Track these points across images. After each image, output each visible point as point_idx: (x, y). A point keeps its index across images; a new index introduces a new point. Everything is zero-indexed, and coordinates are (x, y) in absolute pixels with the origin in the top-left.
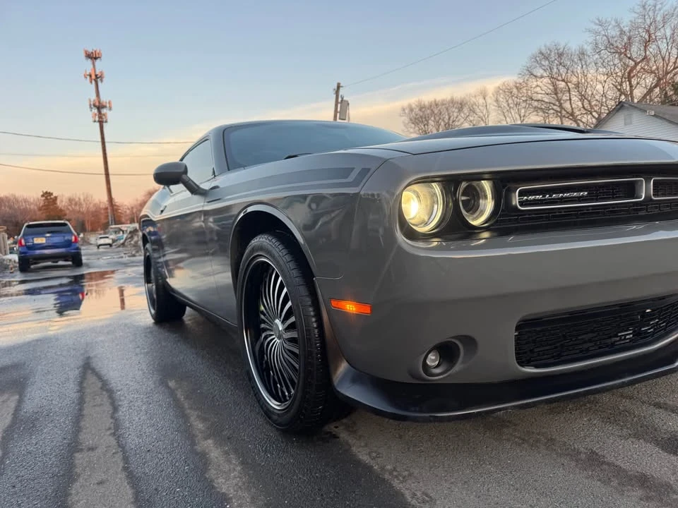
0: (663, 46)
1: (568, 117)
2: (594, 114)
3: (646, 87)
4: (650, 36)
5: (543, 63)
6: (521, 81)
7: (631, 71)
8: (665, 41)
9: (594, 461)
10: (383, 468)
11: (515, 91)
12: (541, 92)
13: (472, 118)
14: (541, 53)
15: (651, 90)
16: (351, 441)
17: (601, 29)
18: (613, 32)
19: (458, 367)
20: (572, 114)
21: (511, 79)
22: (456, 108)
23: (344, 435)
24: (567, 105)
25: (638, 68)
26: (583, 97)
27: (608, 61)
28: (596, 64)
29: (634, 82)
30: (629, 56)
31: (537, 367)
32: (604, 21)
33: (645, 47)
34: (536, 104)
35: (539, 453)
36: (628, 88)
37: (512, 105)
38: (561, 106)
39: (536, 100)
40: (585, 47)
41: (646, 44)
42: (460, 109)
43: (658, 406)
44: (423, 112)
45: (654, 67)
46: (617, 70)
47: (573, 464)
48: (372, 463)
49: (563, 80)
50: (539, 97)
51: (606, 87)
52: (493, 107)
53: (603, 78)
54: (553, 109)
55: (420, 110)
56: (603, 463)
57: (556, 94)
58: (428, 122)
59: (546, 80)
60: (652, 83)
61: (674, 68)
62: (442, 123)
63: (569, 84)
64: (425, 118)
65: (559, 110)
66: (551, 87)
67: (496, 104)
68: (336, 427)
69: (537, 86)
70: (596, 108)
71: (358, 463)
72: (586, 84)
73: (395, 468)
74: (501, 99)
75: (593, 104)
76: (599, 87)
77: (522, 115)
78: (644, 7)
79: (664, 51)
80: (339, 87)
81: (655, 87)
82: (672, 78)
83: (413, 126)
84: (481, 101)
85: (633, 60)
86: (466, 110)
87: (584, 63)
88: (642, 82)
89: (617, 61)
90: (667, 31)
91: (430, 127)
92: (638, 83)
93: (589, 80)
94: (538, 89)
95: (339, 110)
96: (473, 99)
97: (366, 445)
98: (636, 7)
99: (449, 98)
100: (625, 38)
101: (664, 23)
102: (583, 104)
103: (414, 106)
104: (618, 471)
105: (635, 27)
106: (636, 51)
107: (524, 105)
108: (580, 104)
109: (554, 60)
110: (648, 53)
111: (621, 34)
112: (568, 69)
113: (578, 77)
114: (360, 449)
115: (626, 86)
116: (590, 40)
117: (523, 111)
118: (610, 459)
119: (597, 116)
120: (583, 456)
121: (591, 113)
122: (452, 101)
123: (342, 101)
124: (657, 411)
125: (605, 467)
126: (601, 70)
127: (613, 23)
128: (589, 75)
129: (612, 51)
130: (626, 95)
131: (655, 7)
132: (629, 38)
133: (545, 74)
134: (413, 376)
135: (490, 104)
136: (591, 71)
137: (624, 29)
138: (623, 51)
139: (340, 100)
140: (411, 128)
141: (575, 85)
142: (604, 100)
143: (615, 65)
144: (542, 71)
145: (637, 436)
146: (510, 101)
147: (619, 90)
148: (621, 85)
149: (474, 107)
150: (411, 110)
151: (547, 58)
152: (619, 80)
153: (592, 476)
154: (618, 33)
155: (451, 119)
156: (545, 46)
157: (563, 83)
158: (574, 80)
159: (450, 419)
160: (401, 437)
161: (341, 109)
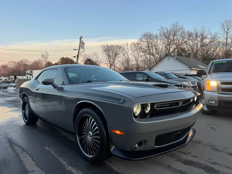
0: (178, 37)
1: (151, 55)
2: (159, 55)
3: (173, 48)
4: (175, 34)
5: (145, 37)
6: (139, 42)
7: (170, 43)
8: (179, 35)
9: (169, 167)
10: (122, 172)
11: (137, 45)
12: (144, 46)
13: (123, 52)
14: (145, 34)
15: (175, 49)
16: (111, 165)
17: (162, 30)
18: (166, 31)
19: (142, 147)
20: (153, 54)
21: (136, 41)
22: (118, 48)
23: (108, 164)
24: (151, 51)
25: (172, 42)
26: (156, 49)
27: (164, 39)
28: (160, 40)
29: (170, 46)
30: (169, 38)
31: (158, 146)
32: (163, 27)
33: (174, 37)
34: (142, 50)
35: (157, 166)
36: (169, 48)
37: (135, 49)
38: (150, 51)
39: (143, 49)
40: (157, 34)
41: (174, 36)
42: (120, 49)
43: (181, 152)
44: (108, 48)
45: (176, 43)
46: (166, 42)
47: (165, 168)
48: (118, 171)
49: (151, 43)
50: (144, 48)
51: (163, 47)
52: (130, 49)
53: (162, 44)
54: (147, 52)
55: (107, 47)
56: (172, 168)
57: (149, 48)
58: (109, 51)
59: (146, 43)
60: (175, 47)
61: (181, 44)
62: (114, 52)
63: (152, 45)
64: (109, 50)
65: (149, 52)
66: (147, 45)
67: (131, 48)
68: (105, 161)
69: (143, 44)
70: (160, 53)
71: (115, 171)
72: (157, 45)
73: (124, 172)
74: (132, 47)
75: (159, 51)
76: (161, 47)
77: (138, 53)
78: (174, 25)
79: (179, 38)
80: (81, 37)
81: (176, 49)
82: (181, 47)
83: (105, 52)
84: (126, 47)
85: (170, 40)
86: (121, 49)
87: (157, 39)
88: (173, 47)
89: (166, 40)
90: (180, 33)
91: (110, 53)
92: (171, 47)
93: (158, 44)
94: (143, 45)
95: (81, 45)
96: (124, 46)
97: (115, 166)
98: (172, 25)
99: (116, 45)
100: (169, 33)
101: (179, 31)
102: (156, 51)
103: (105, 46)
104: (175, 170)
105: (171, 30)
106: (171, 37)
107: (139, 50)
108: (155, 51)
109: (148, 36)
110: (174, 38)
111: (167, 32)
112: (152, 40)
113: (155, 43)
114: (114, 167)
115: (168, 47)
116: (159, 32)
117: (139, 51)
118: (173, 166)
119: (160, 55)
120: (167, 166)
121: (158, 54)
122: (117, 46)
123: (82, 42)
124: (181, 154)
125: (172, 169)
126: (161, 41)
127: (165, 28)
128: (158, 43)
129: (165, 36)
130: (168, 50)
131: (177, 25)
132: (170, 34)
133: (146, 41)
134: (132, 149)
135: (129, 48)
136: (159, 42)
137: (168, 31)
138: (168, 37)
139: (81, 42)
140: (104, 53)
141: (154, 45)
142: (162, 51)
143: (165, 41)
144: (145, 40)
145: (178, 160)
146: (135, 48)
147: (166, 48)
148: (167, 47)
149: (124, 48)
150: (104, 47)
151: (146, 36)
152: (166, 45)
153: (169, 171)
154: (167, 31)
155: (117, 52)
156: (146, 32)
157: (151, 44)
158: (154, 44)
159: (141, 160)
160: (124, 163)
161: (82, 45)
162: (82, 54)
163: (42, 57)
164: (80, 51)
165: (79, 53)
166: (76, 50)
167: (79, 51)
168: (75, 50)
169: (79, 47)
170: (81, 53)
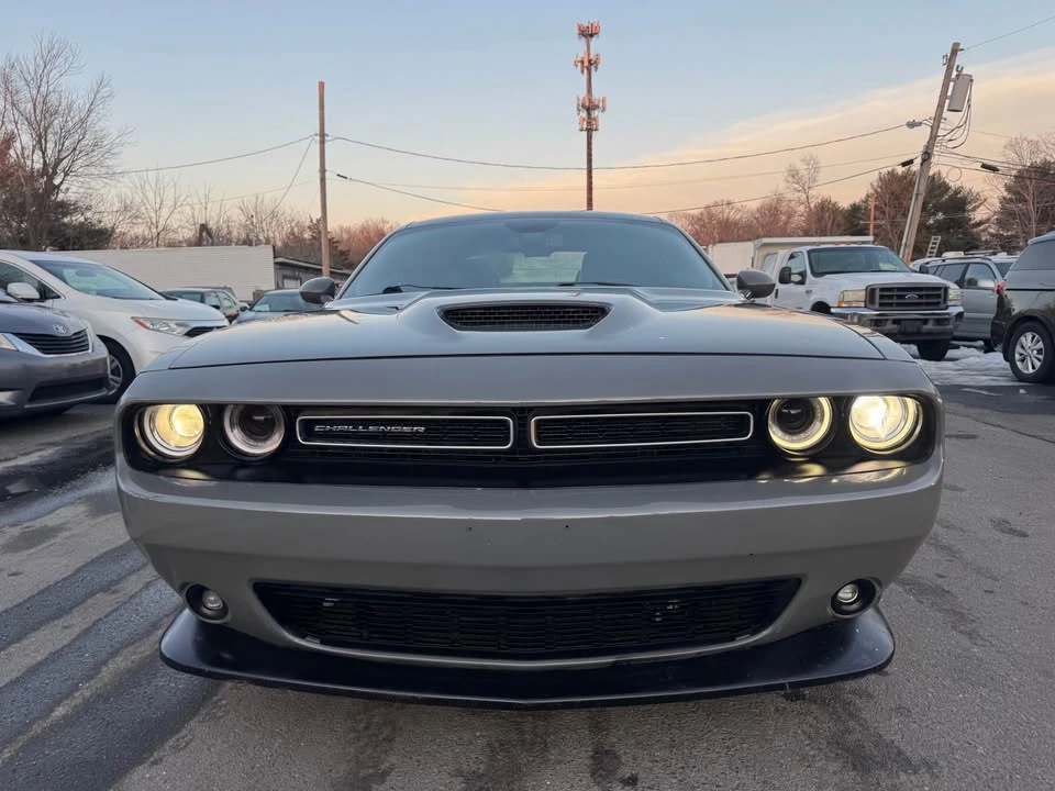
80: (955, 50)
95: (949, 94)
123: (958, 76)
139: (955, 73)
161: (955, 90)
162: (951, 144)
163: (788, 182)
164: (942, 126)
165: (936, 136)
166: (920, 124)
167: (935, 128)
168: (912, 125)
169: (940, 106)
170: (948, 137)
